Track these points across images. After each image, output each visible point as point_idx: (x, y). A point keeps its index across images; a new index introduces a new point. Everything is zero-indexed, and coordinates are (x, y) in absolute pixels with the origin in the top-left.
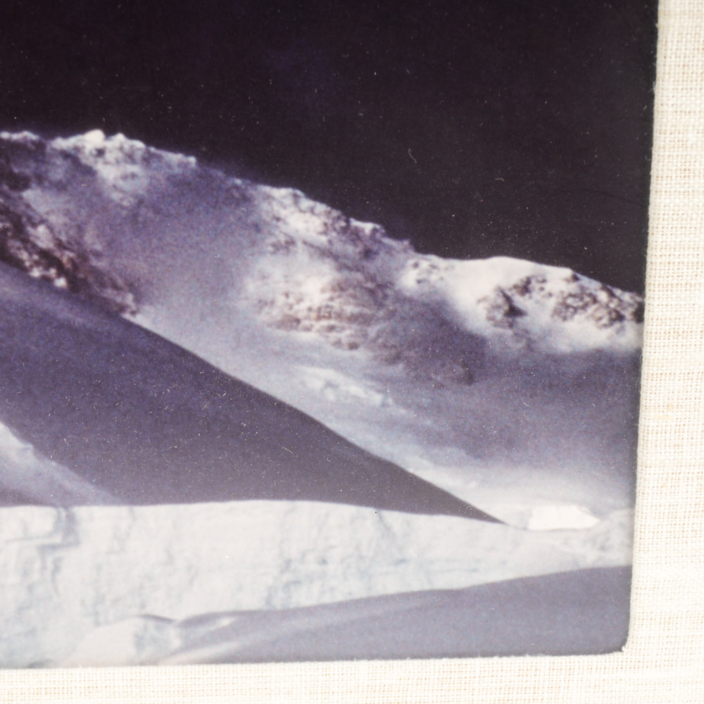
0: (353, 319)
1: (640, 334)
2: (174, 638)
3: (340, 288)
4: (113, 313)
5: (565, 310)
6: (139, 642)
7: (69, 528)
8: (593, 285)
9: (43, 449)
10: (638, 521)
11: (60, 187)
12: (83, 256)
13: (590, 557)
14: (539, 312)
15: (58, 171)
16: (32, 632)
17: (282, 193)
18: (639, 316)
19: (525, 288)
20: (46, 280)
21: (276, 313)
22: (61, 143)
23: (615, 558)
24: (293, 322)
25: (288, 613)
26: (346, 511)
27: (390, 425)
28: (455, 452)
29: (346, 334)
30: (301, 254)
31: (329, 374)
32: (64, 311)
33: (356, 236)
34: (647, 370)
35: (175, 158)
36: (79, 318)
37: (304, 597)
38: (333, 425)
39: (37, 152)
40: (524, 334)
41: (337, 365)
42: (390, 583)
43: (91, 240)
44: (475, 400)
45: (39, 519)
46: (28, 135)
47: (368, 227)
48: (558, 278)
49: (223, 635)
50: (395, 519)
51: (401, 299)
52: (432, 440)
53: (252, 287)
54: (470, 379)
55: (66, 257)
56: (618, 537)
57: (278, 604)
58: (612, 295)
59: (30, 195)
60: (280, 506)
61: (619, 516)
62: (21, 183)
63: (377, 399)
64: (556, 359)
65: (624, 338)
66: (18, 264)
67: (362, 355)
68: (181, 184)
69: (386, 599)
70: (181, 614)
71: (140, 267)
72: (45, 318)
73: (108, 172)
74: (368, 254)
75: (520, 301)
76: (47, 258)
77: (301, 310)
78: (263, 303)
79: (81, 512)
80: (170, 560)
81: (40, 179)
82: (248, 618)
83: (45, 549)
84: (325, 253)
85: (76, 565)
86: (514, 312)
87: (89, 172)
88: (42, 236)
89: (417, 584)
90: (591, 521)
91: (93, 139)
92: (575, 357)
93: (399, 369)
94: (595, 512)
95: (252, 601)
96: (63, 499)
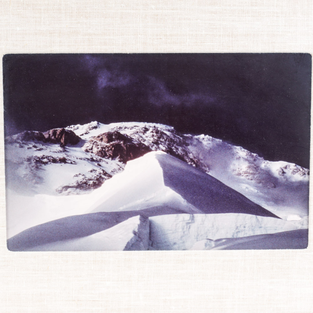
0: (252, 174)
1: (309, 178)
2: (213, 244)
3: (249, 167)
4: (204, 172)
5: (294, 172)
6: (206, 245)
7: (193, 219)
8: (299, 167)
9: (189, 201)
10: (309, 218)
11: (195, 146)
12: (199, 160)
13: (300, 227)
14: (289, 172)
15: (195, 142)
16: (184, 242)
17: (238, 147)
18: (309, 174)
19: (286, 168)
20: (191, 165)
21: (236, 172)
22: (196, 137)
23: (305, 227)
24: (239, 174)
25: (237, 239)
26: (249, 216)
27: (259, 197)
28: (271, 203)
29: (250, 177)
30: (242, 160)
31: (247, 185)
32: (194, 171)
33: (252, 156)
34: (310, 185)
35: (218, 140)
36: (197, 173)
37: (241, 235)
38: (247, 196)
39: (191, 138)
40: (286, 177)
41: (248, 183)
42: (258, 232)
43: (201, 157)
44: (276, 192)
45: (187, 216)
46: (190, 135)
47: (255, 155)
48: (292, 166)
49: (223, 244)
50: (259, 217)
51: (262, 170)
52: (267, 200)
53: (232, 167)
54: (275, 187)
55: (195, 160)
56: (305, 222)
57: (235, 237)
58: (303, 169)
59: (189, 147)
60: (236, 214)
61: (305, 217)
62: (187, 145)
63: (256, 191)
64: (292, 183)
65: (305, 178)
66: (186, 161)
67: (253, 181)
68: (219, 145)
69: (257, 236)
70: (215, 239)
71: (210, 162)
72: (191, 173)
73: (205, 143)
74: (255, 160)
75: (285, 170)
76: (192, 160)
77: (241, 172)
78: (234, 170)
79: (195, 215)
80: (213, 226)
81: (191, 144)
82: (229, 240)
83: (188, 223)
84: (246, 160)
85: (194, 226)
86: (284, 173)
87: (201, 142)
88: (191, 156)
89: (264, 232)
90: (300, 219)
91: (202, 136)
92: (296, 182)
93: (261, 185)
94: (301, 217)
95: (230, 236)
96: (192, 212)
